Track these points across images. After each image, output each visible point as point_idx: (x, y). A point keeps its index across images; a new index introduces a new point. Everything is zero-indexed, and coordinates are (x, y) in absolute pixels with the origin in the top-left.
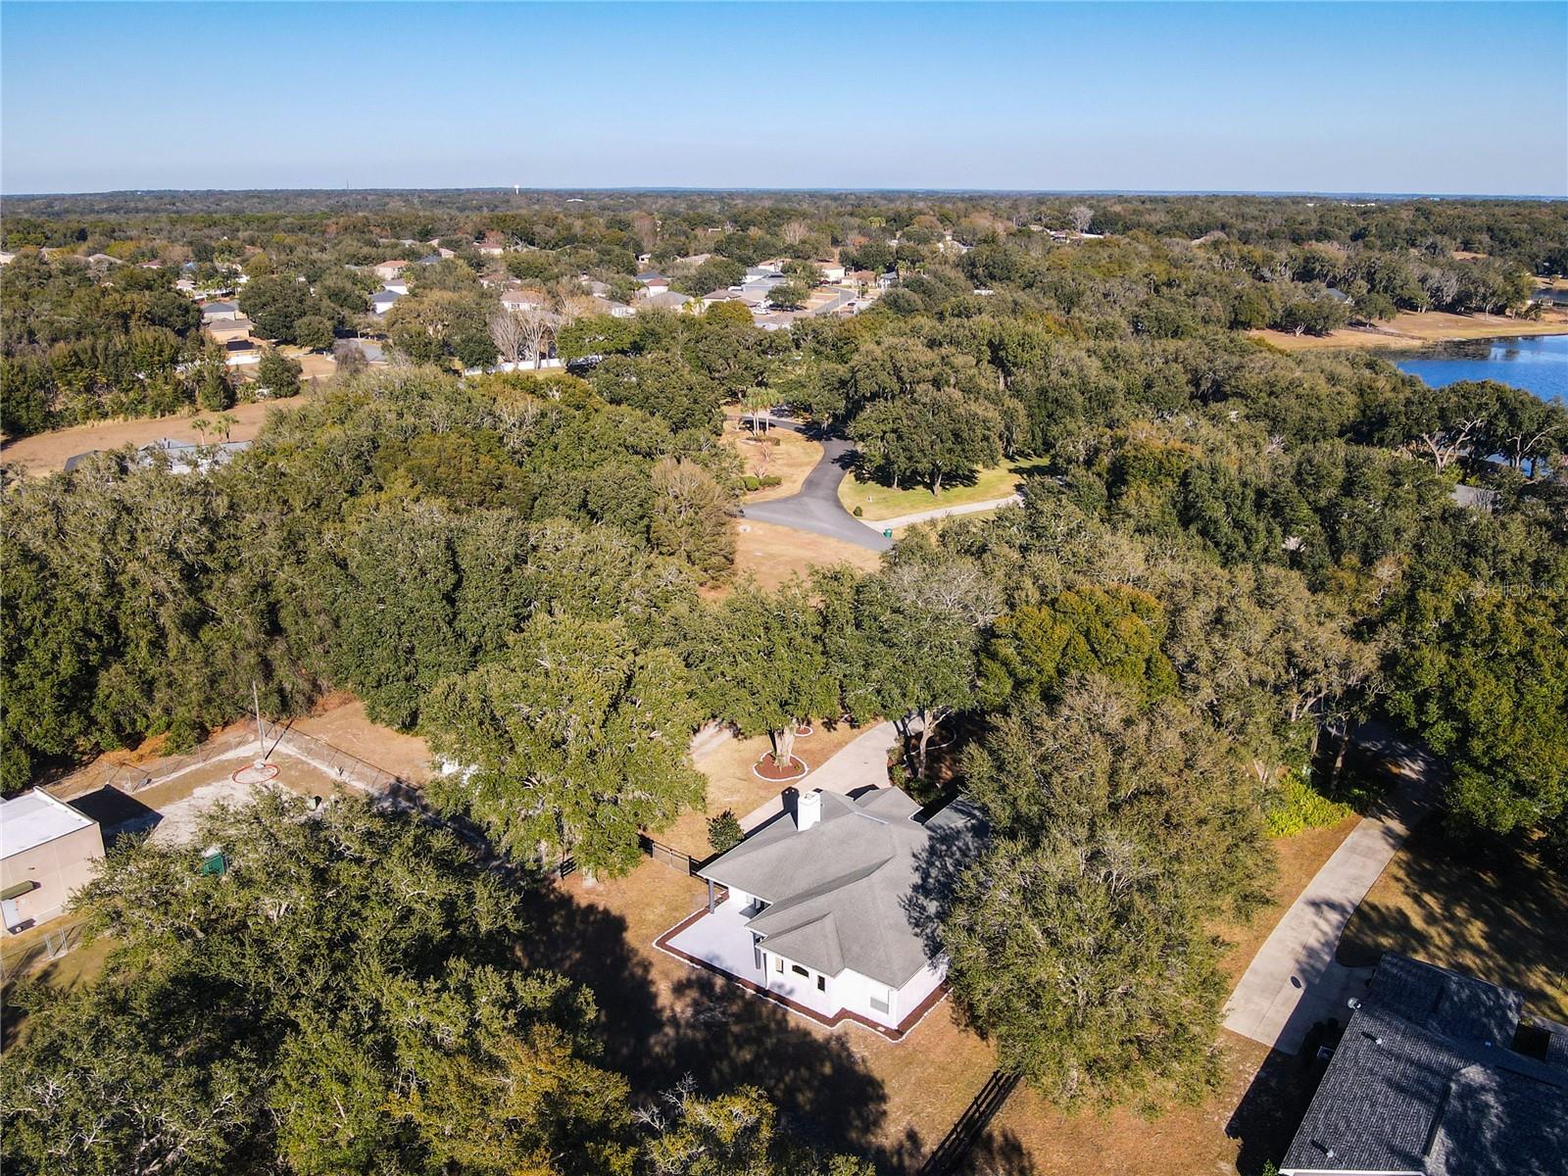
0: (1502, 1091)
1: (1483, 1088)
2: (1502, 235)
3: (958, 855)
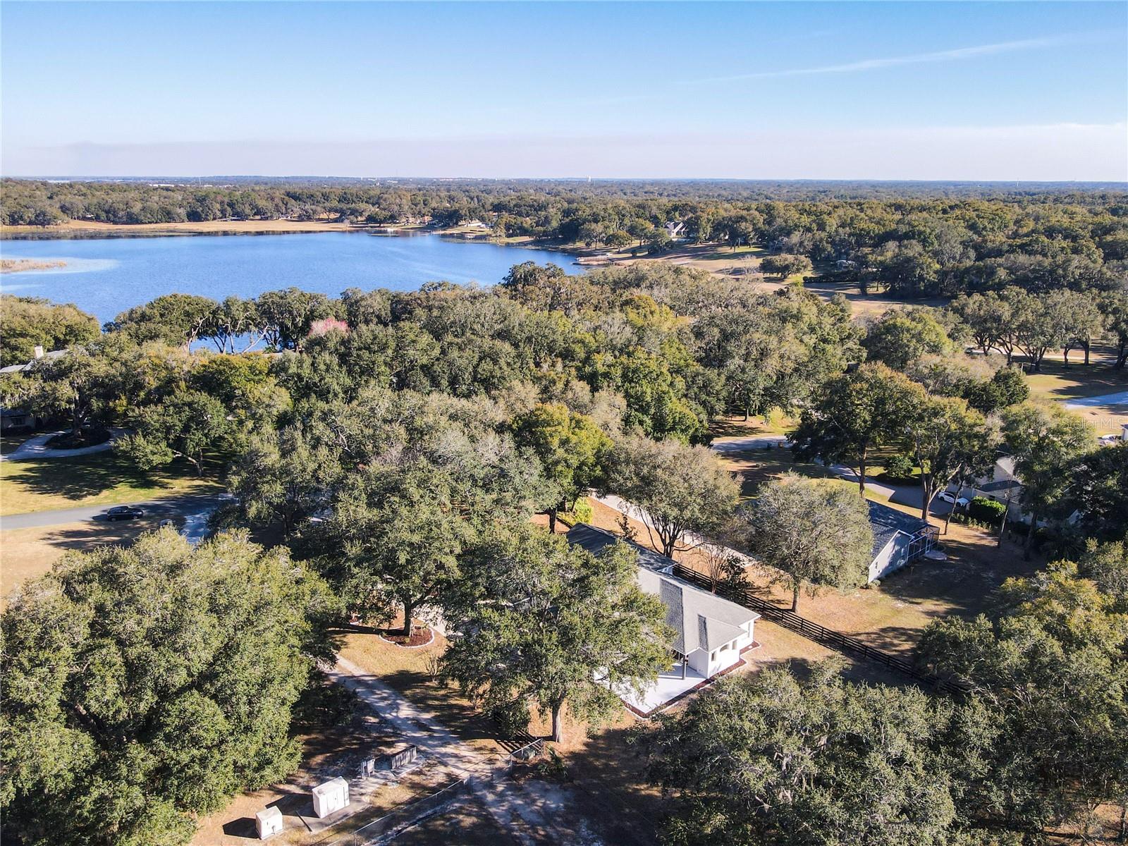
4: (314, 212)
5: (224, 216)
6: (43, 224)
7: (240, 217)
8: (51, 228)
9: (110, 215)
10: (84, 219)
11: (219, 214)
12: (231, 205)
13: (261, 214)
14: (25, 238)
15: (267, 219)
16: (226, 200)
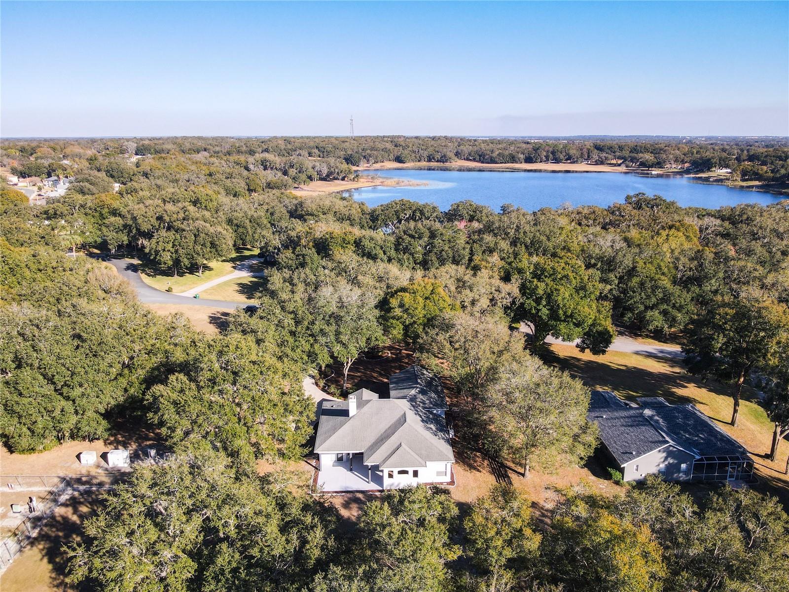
0: (658, 414)
1: (653, 416)
2: (322, 149)
3: (421, 405)
4: (606, 158)
5: (547, 160)
6: (443, 162)
7: (557, 161)
8: (447, 164)
9: (481, 157)
10: (468, 159)
11: (544, 158)
12: (553, 153)
13: (570, 159)
14: (434, 170)
15: (573, 163)
16: (551, 149)
